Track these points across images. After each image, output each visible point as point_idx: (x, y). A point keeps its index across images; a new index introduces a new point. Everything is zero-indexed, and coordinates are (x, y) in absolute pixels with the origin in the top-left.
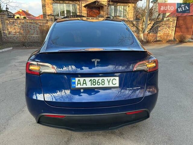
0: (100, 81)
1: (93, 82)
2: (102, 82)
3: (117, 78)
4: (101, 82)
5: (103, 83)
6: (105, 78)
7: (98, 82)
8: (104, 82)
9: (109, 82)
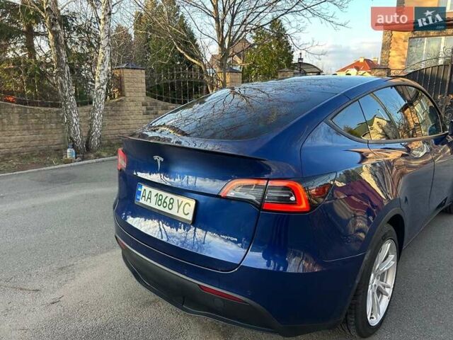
0: (167, 200)
1: (159, 200)
2: (170, 203)
3: (193, 203)
4: (168, 203)
5: (170, 206)
6: (176, 197)
7: (164, 202)
8: (172, 204)
9: (179, 207)
